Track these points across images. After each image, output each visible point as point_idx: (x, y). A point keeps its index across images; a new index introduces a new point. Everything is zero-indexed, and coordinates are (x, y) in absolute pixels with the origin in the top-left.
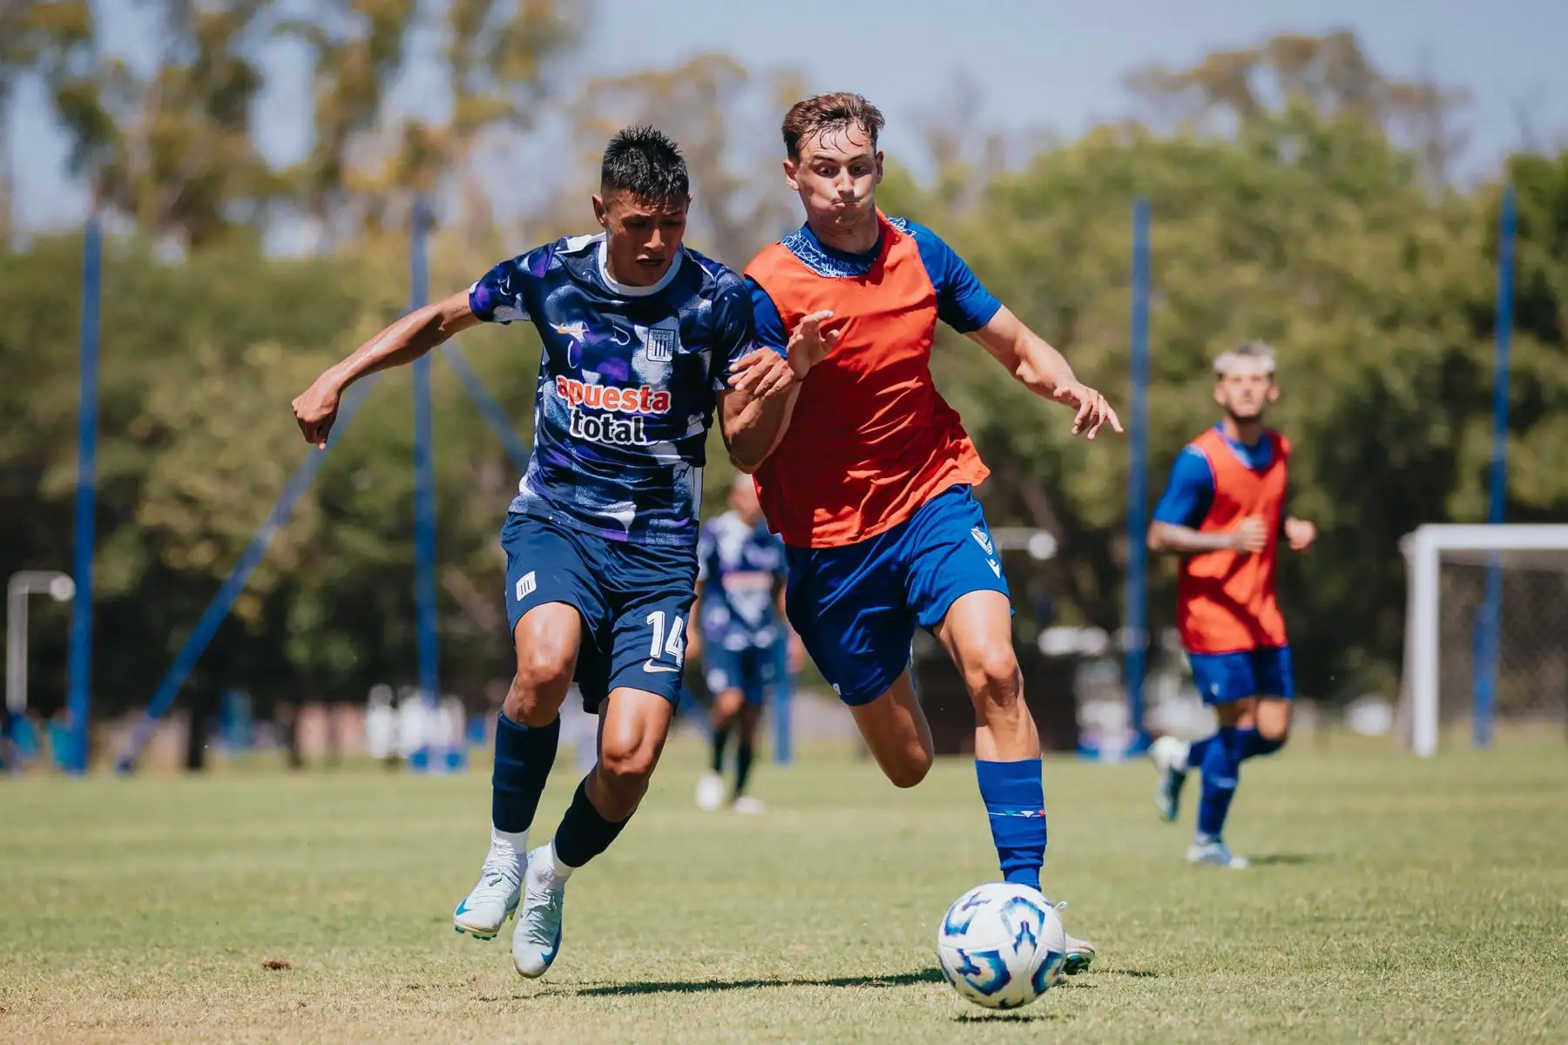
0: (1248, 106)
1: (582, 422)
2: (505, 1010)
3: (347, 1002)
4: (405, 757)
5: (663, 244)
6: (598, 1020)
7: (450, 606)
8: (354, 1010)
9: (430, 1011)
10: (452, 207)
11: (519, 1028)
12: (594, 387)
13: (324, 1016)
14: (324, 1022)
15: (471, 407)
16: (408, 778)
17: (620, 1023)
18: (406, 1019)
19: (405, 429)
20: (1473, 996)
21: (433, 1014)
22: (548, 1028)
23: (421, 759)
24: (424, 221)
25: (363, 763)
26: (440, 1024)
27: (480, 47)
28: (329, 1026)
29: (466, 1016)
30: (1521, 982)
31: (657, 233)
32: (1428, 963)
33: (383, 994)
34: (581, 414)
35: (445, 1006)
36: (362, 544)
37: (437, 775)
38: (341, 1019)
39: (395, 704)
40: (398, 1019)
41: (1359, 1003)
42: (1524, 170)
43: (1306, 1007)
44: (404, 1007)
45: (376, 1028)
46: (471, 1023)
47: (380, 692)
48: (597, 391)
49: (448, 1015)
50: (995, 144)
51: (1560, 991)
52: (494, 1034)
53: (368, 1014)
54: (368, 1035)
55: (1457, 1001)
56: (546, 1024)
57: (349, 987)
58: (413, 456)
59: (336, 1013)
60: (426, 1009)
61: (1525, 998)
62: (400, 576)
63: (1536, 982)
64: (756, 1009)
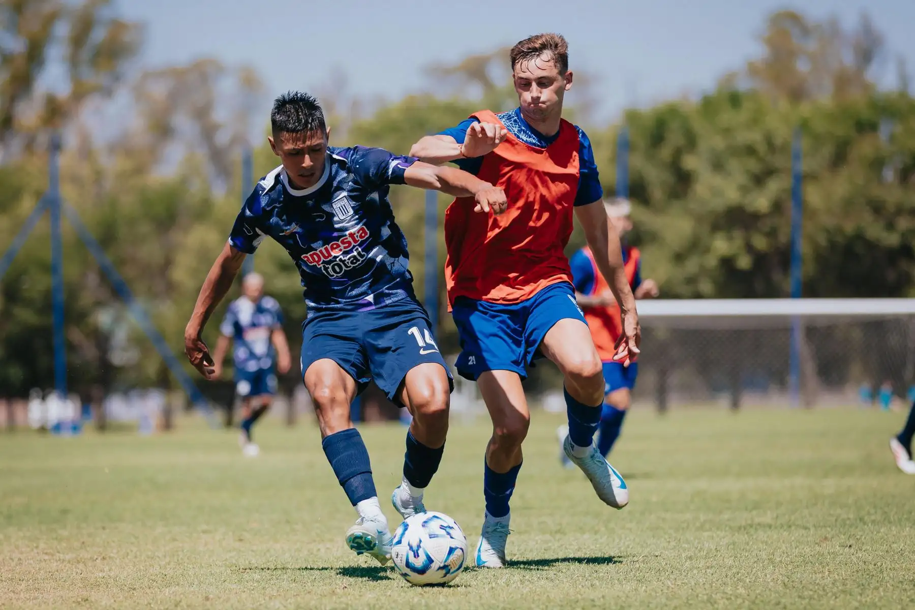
0: (487, 84)
1: (330, 270)
2: (99, 559)
3: (16, 555)
4: (49, 428)
5: (312, 163)
6: (148, 564)
7: (72, 347)
8: (20, 559)
9: (60, 560)
10: (71, 139)
11: (107, 569)
12: (323, 249)
13: (4, 563)
14: (4, 566)
15: (81, 243)
16: (51, 439)
17: (159, 565)
18: (47, 564)
19: (47, 254)
20: (605, 547)
21: (61, 561)
22: (121, 568)
23: (58, 427)
24: (56, 147)
25: (28, 429)
26: (65, 566)
27: (85, 54)
28: (6, 568)
29: (78, 562)
30: (630, 540)
31: (307, 156)
32: (582, 530)
33: (35, 551)
34: (327, 266)
35: (68, 557)
36: (26, 316)
37: (66, 436)
38: (13, 564)
39: (44, 398)
40: (43, 564)
41: (545, 552)
42: (632, 117)
43: (518, 553)
44: (46, 557)
45: (31, 569)
46: (81, 566)
47: (34, 392)
48: (326, 249)
49: (69, 562)
50: (356, 105)
51: (650, 545)
52: (93, 571)
53: (27, 561)
54: (27, 572)
55: (596, 550)
56: (121, 566)
57: (17, 547)
58: (51, 269)
59: (10, 561)
60: (58, 559)
61: (632, 548)
62: (45, 333)
63: (637, 540)
64: (231, 557)
